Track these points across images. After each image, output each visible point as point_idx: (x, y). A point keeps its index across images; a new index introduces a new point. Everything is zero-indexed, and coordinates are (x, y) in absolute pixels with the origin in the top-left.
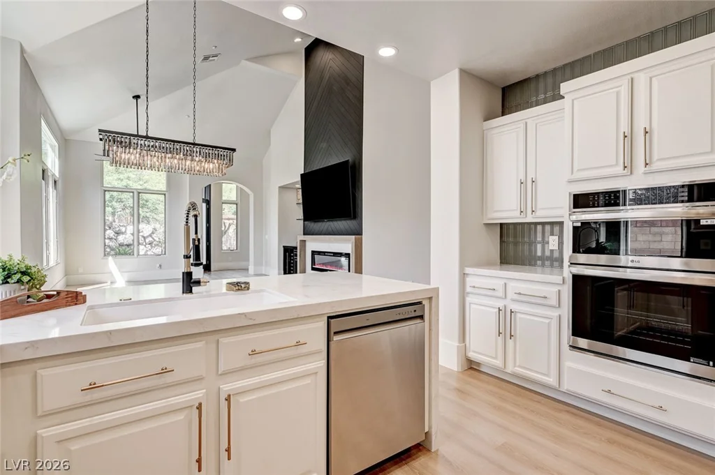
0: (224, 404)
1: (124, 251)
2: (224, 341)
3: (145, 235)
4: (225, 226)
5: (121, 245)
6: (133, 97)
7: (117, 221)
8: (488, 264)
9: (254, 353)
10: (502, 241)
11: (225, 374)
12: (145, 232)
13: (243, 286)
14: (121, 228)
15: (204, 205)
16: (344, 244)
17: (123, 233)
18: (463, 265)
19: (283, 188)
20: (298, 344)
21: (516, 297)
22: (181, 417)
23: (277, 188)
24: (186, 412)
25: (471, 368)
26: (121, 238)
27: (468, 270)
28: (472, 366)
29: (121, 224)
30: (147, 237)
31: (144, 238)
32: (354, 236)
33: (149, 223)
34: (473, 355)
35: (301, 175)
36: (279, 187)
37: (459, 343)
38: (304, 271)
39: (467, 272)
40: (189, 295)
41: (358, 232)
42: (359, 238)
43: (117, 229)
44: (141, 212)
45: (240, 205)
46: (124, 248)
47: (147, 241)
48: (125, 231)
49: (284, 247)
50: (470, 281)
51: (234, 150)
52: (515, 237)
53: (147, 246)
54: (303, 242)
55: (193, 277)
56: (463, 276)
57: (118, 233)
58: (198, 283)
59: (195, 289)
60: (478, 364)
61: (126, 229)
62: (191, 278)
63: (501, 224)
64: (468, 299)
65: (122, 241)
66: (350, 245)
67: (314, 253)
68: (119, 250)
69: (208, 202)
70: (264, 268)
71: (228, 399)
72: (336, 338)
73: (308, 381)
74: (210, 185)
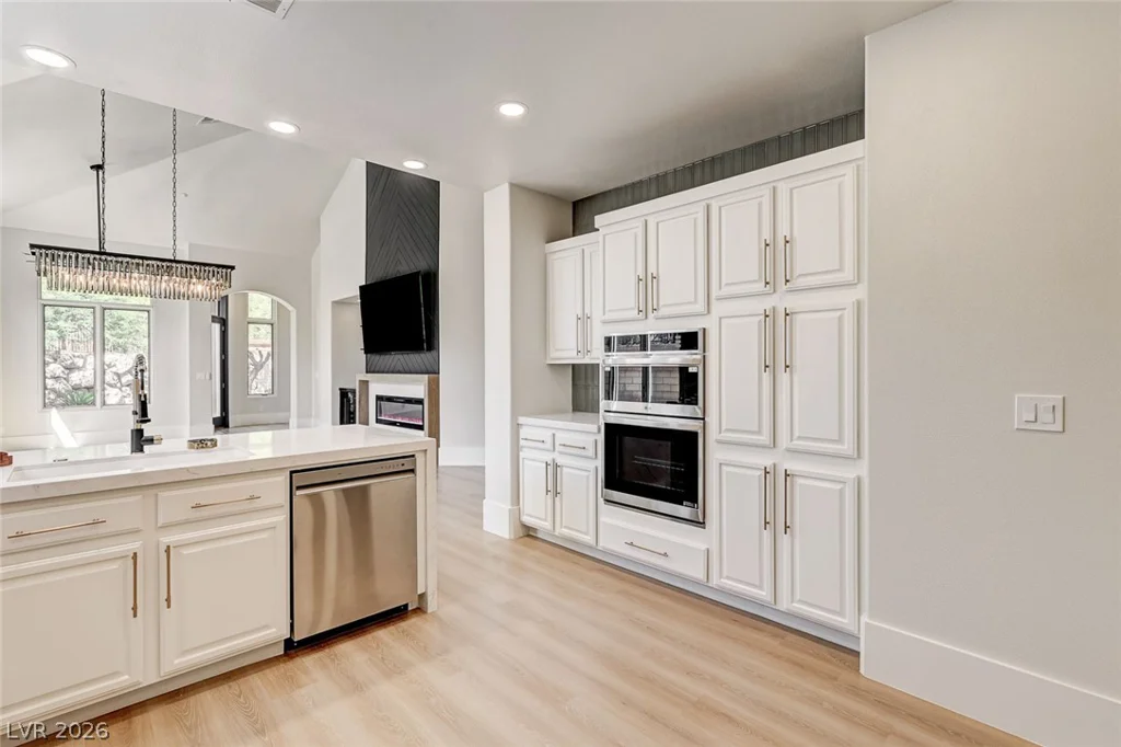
0: (164, 556)
1: (79, 398)
2: (164, 494)
3: (119, 372)
4: (261, 356)
5: (76, 388)
6: (92, 167)
7: (69, 346)
8: (554, 412)
9: (198, 506)
10: (574, 385)
11: (165, 527)
12: (119, 366)
13: (209, 443)
14: (76, 360)
15: (217, 327)
16: (415, 387)
17: (79, 368)
18: (515, 413)
19: (337, 304)
20: (252, 498)
21: (562, 449)
22: (114, 566)
23: (330, 304)
24: (119, 562)
25: (529, 536)
26: (75, 378)
27: (522, 420)
28: (529, 533)
29: (76, 354)
30: (125, 374)
31: (119, 376)
32: (426, 376)
33: (125, 351)
34: (527, 520)
35: (361, 288)
36: (334, 302)
37: (512, 505)
38: (366, 422)
39: (520, 422)
40: (140, 454)
41: (433, 371)
42: (434, 380)
43: (69, 362)
44: (107, 335)
45: (277, 325)
46: (80, 392)
47: (124, 380)
48: (84, 366)
49: (341, 389)
50: (524, 433)
51: (233, 268)
52: (586, 378)
53: (123, 389)
54: (364, 384)
55: (145, 435)
56: (516, 427)
57: (70, 369)
58: (151, 441)
59: (146, 448)
60: (535, 530)
61: (84, 363)
62: (142, 435)
63: (573, 365)
64: (522, 455)
65: (78, 382)
66: (422, 387)
67: (379, 398)
68: (72, 397)
69: (224, 323)
70: (313, 420)
71: (168, 550)
72: (299, 493)
73: (264, 535)
74: (227, 296)
